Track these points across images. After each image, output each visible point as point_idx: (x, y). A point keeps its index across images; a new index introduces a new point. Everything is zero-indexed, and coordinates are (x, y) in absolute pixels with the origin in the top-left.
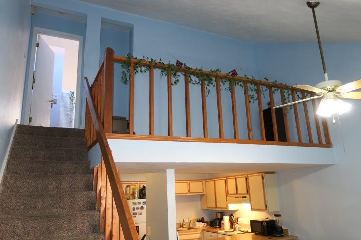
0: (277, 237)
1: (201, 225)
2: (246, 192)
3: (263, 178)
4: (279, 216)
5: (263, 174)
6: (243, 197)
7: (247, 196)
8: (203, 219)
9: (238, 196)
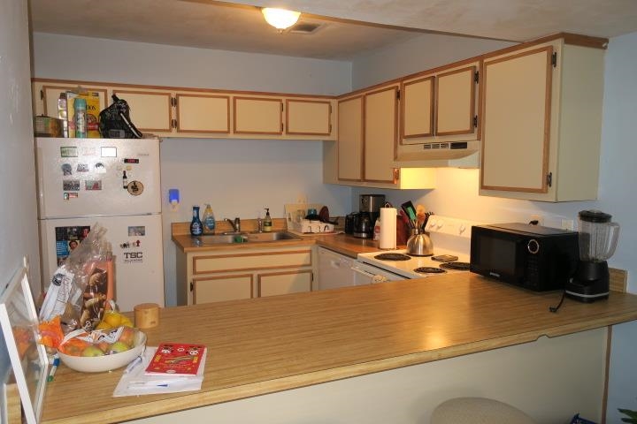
0: (580, 300)
1: (317, 227)
2: (467, 126)
3: (553, 60)
4: (602, 218)
5: (558, 45)
6: (455, 146)
7: (471, 139)
8: (325, 210)
9: (436, 139)
